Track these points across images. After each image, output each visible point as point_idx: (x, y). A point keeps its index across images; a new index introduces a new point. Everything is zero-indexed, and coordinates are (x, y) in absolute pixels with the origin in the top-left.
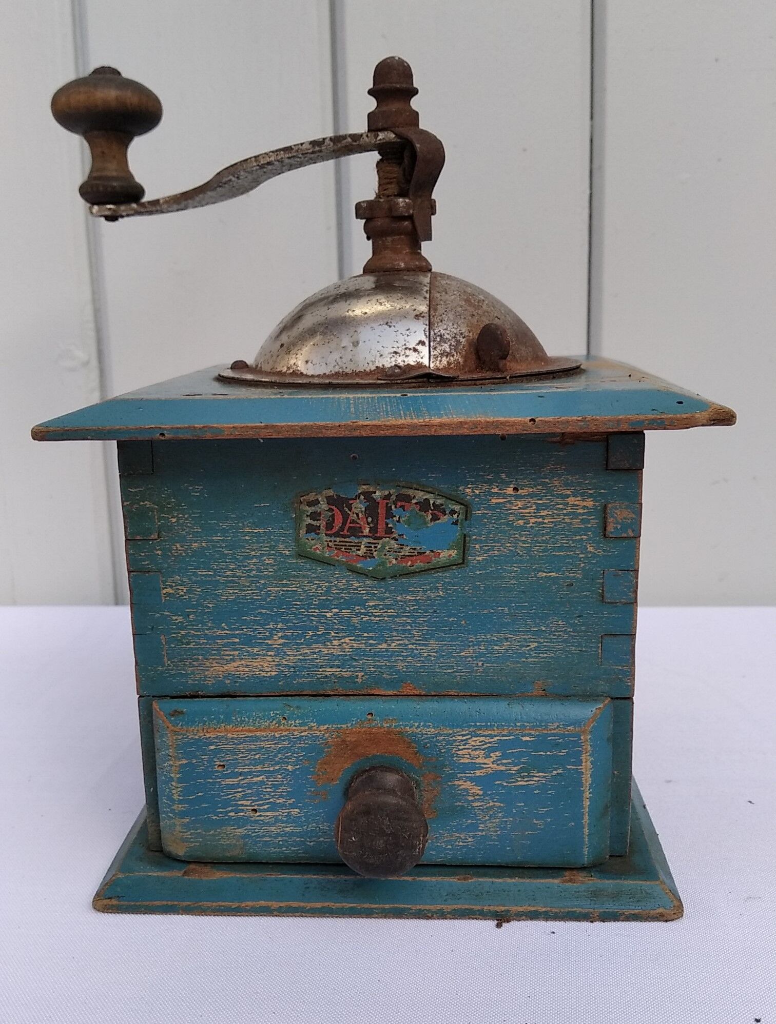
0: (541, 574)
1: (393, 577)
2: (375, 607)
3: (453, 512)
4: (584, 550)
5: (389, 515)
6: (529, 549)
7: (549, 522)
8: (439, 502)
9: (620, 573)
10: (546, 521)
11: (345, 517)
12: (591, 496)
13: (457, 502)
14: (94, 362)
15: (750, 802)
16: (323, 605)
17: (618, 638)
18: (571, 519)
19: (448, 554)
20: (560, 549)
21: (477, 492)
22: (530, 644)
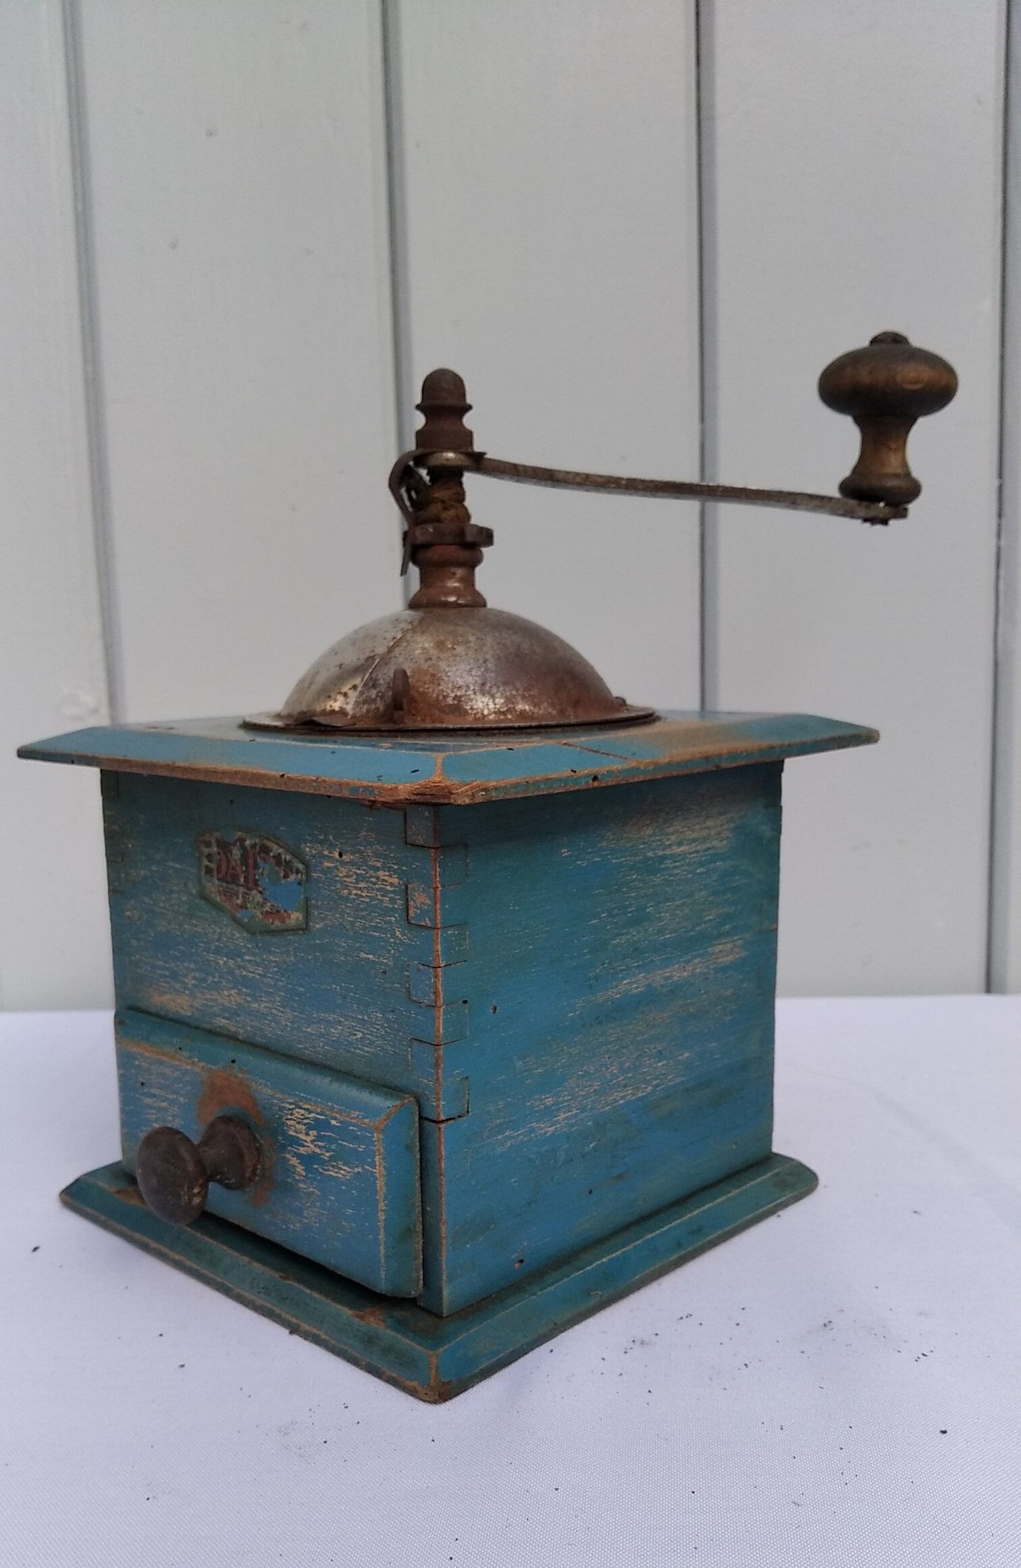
0: (363, 955)
1: (261, 933)
2: (250, 961)
3: (298, 871)
4: (393, 936)
5: (256, 866)
6: (352, 923)
7: (366, 896)
8: (288, 858)
9: (422, 967)
10: (364, 894)
11: (228, 861)
12: (395, 872)
13: (300, 861)
16: (218, 951)
17: (424, 1045)
18: (382, 896)
19: (296, 917)
20: (376, 928)
21: (314, 852)
22: (357, 1033)
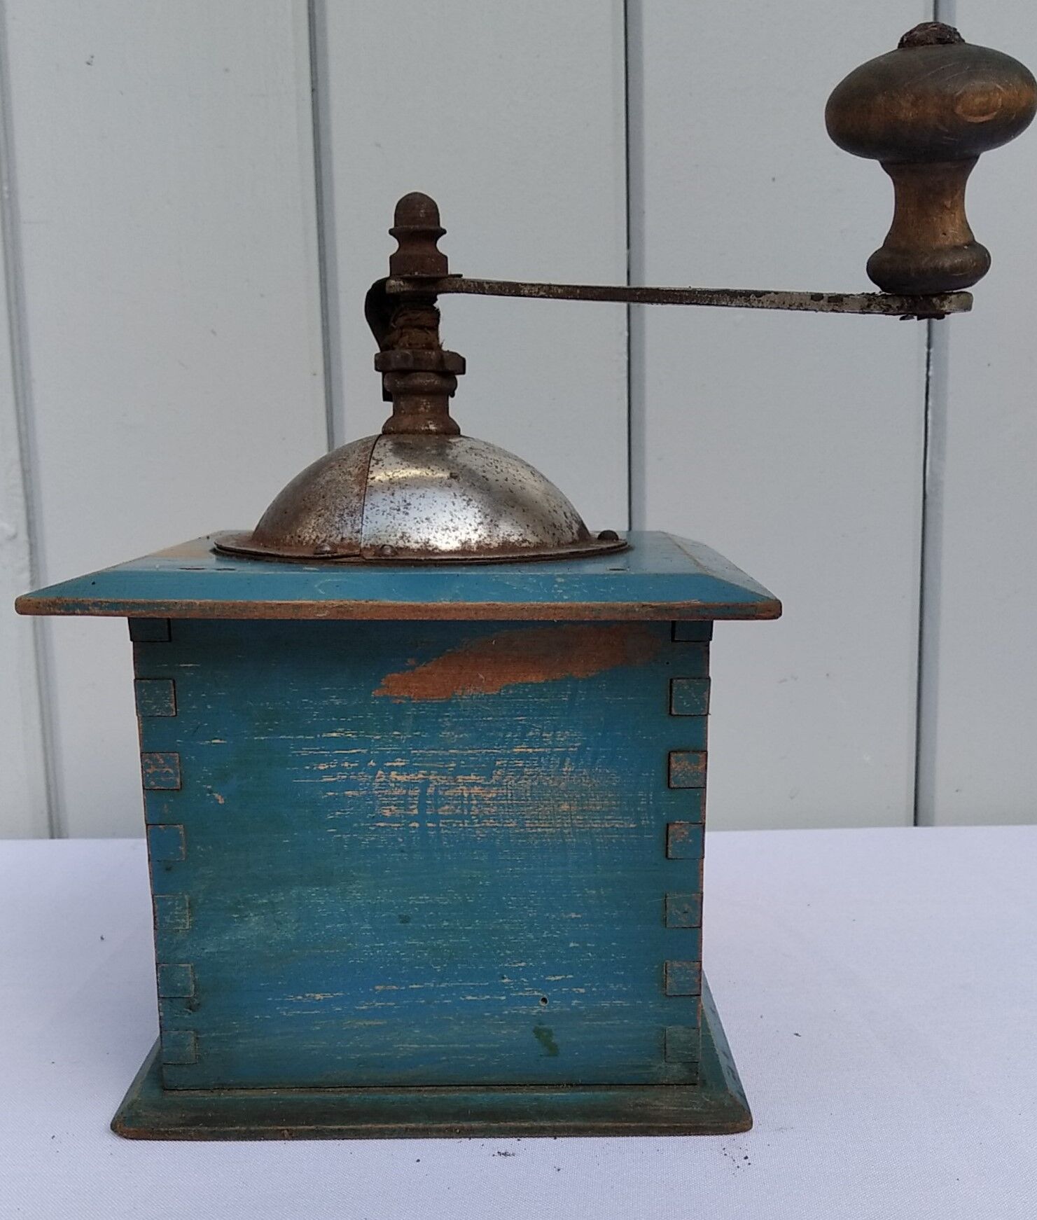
14: (23, 537)
15: (797, 1035)
